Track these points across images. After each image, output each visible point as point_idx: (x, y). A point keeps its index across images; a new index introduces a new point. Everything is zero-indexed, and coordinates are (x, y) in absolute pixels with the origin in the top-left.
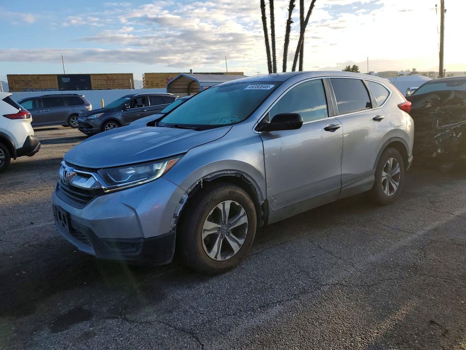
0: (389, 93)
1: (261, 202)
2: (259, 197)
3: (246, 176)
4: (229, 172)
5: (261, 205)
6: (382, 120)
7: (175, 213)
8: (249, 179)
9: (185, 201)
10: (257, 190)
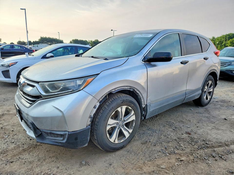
0: (210, 45)
1: (144, 106)
2: (143, 103)
3: (136, 90)
4: (126, 88)
5: (143, 107)
6: (208, 60)
7: (91, 115)
8: (138, 92)
9: (97, 107)
10: (142, 99)
